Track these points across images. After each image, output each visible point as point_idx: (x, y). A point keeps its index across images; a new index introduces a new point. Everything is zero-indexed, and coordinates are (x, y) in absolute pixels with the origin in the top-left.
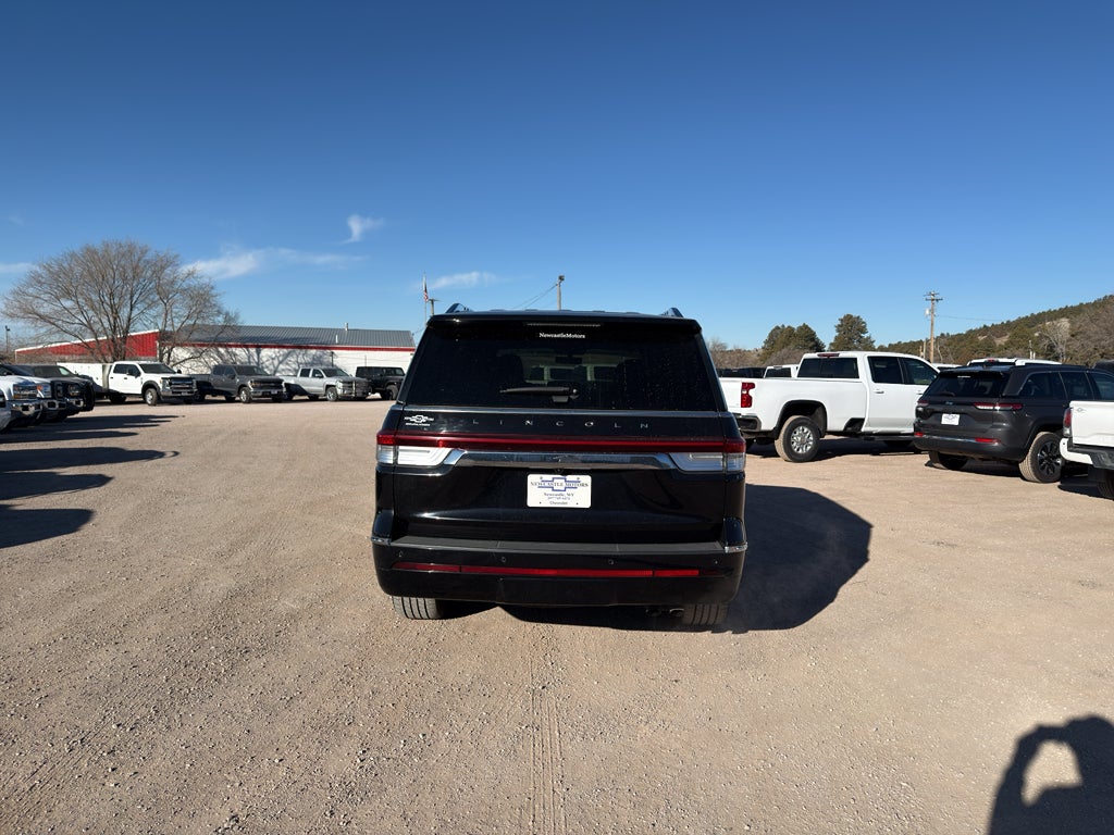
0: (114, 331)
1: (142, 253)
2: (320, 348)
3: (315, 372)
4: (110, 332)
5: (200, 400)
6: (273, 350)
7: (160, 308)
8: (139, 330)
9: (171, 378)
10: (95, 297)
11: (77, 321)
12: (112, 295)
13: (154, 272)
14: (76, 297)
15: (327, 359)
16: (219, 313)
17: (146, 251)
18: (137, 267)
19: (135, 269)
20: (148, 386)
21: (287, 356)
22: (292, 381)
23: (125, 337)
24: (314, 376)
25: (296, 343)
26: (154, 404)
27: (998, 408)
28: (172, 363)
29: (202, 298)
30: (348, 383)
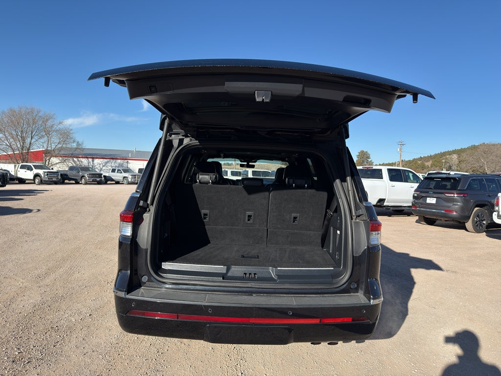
0: (22, 149)
1: (38, 112)
2: (122, 159)
3: (118, 170)
4: (20, 150)
5: (63, 183)
6: (100, 160)
7: (46, 138)
8: (35, 149)
9: (48, 172)
10: (14, 133)
11: (5, 144)
12: (22, 131)
13: (43, 122)
14: (4, 132)
15: (125, 165)
16: (74, 142)
17: (40, 112)
18: (35, 118)
19: (34, 120)
20: (36, 176)
21: (107, 163)
22: (107, 175)
23: (28, 152)
24: (117, 172)
25: (112, 157)
26: (39, 184)
27: (456, 195)
28: (50, 165)
29: (66, 135)
30: (134, 176)
